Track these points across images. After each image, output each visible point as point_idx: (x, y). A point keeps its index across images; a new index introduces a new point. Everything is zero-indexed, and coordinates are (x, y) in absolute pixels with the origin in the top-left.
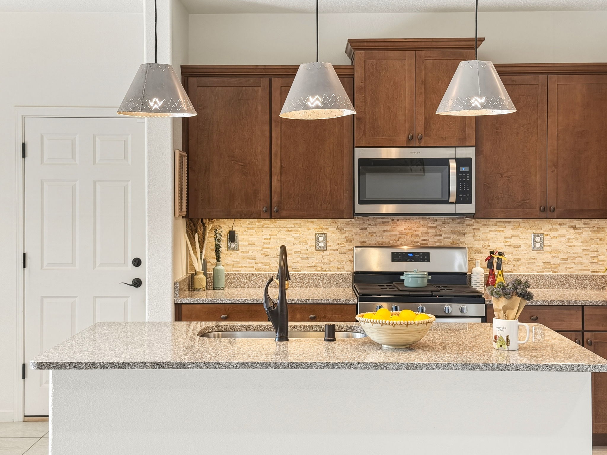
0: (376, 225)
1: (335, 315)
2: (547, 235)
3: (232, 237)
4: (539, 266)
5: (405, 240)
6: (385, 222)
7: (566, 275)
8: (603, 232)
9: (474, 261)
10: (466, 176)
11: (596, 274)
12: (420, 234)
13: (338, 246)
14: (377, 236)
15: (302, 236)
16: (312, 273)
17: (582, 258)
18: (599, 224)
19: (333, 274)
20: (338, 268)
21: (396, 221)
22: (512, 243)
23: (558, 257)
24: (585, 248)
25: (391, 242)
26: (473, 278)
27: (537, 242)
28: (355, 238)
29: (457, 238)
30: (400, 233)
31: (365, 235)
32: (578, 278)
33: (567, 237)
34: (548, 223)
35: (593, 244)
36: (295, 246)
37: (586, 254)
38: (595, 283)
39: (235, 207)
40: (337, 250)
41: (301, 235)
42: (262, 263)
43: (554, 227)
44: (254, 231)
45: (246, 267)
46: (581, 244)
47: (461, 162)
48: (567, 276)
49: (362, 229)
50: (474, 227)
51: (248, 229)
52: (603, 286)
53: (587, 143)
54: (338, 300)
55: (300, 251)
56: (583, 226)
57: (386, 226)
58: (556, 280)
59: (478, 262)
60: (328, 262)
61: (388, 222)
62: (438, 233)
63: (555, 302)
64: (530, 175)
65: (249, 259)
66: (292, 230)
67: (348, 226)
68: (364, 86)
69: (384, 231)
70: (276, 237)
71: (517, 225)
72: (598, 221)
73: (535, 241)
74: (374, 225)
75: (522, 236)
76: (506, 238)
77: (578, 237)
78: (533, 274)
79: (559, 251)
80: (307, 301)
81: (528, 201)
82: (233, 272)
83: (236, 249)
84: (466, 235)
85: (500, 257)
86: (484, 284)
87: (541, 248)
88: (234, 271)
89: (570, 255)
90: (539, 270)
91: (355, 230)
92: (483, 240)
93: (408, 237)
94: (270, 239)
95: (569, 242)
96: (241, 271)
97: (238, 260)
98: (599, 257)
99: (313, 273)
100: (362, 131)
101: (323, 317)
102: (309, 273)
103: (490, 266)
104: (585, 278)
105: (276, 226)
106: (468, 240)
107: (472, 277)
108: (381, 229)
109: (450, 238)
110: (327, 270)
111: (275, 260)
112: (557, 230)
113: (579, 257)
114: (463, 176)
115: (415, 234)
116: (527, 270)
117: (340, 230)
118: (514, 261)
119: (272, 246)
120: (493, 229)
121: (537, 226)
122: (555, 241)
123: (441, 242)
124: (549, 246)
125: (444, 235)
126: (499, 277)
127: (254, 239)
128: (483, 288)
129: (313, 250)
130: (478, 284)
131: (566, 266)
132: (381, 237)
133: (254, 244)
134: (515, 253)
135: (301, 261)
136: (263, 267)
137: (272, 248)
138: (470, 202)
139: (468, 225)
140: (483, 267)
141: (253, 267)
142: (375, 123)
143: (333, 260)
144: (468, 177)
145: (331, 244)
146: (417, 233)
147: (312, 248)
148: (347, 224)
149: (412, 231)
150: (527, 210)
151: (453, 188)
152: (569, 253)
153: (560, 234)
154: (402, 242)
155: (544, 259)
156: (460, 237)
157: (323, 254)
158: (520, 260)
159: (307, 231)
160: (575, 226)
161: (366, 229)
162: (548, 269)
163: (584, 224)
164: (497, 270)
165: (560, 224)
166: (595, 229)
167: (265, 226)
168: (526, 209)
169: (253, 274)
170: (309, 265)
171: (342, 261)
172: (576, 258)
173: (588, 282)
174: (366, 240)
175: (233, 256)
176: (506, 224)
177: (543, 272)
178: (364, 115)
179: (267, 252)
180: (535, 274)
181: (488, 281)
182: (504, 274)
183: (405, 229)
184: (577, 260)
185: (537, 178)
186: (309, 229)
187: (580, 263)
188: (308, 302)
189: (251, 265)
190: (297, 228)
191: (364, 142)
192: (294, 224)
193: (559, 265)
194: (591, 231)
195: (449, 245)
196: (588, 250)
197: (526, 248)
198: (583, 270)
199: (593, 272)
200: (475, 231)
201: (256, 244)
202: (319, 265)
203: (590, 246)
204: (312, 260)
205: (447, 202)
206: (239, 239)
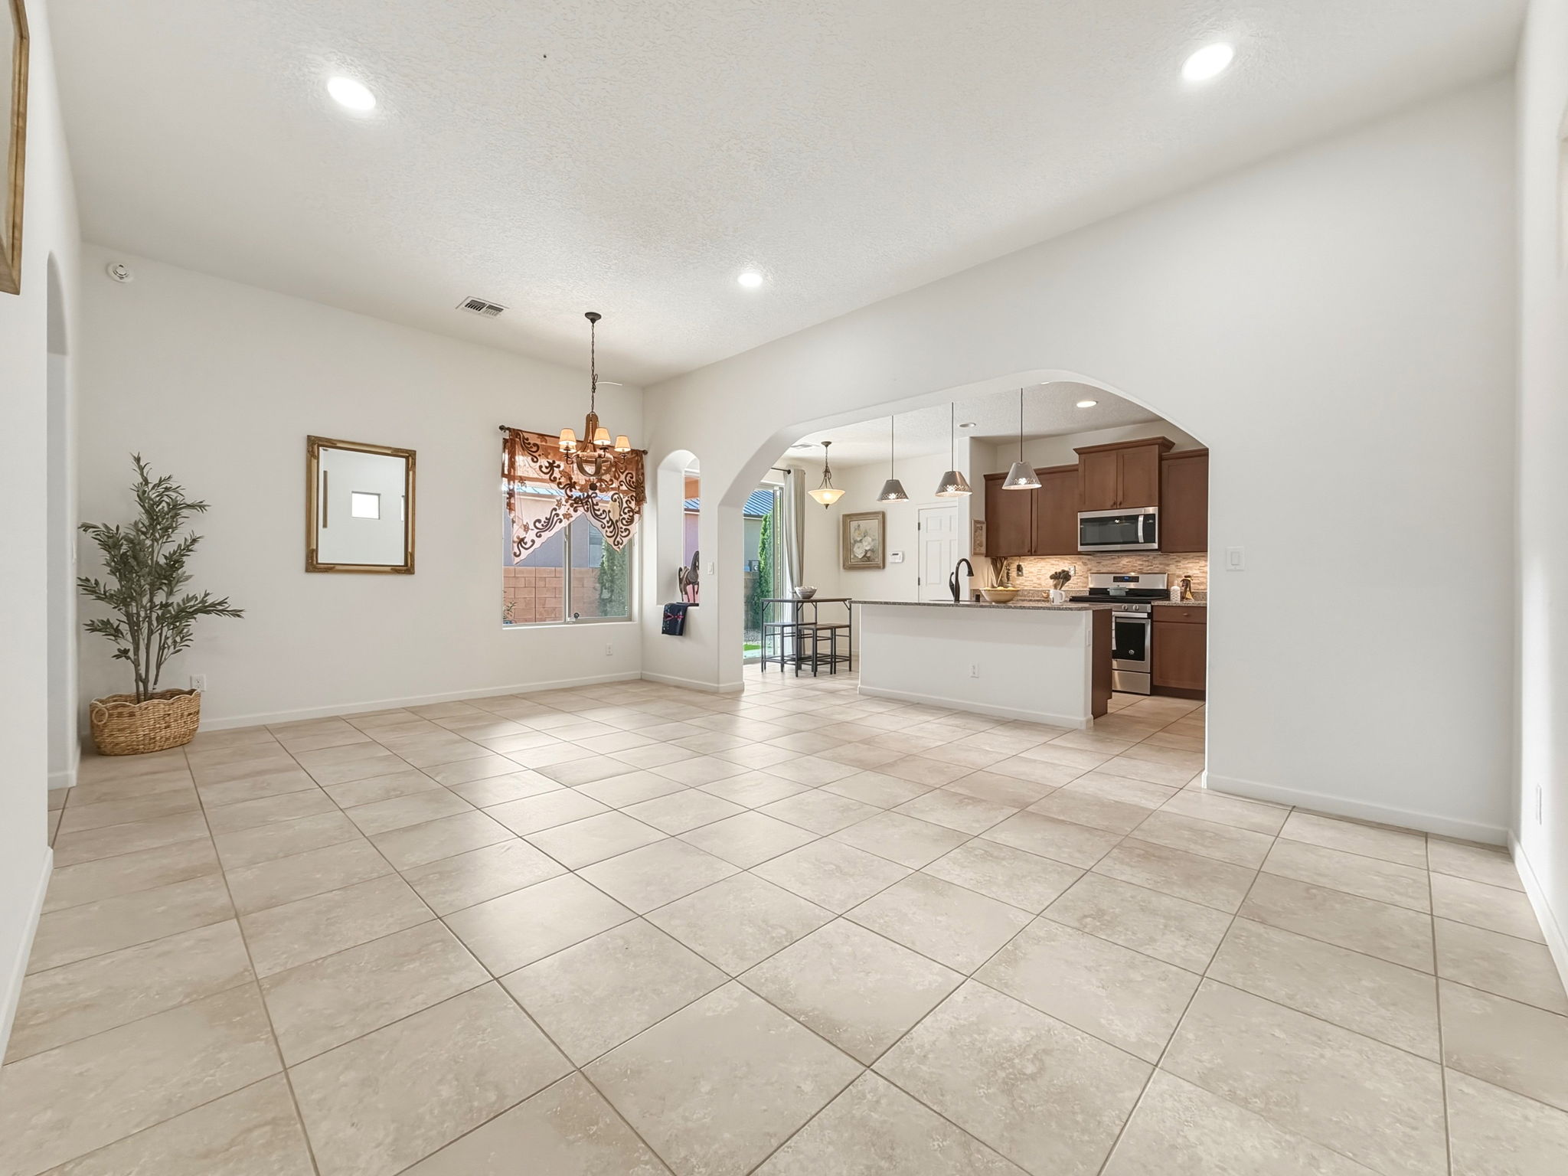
0: (1105, 562)
3: (1019, 568)
5: (1128, 569)
9: (1173, 582)
12: (1137, 565)
13: (1083, 573)
14: (1108, 568)
19: (1079, 590)
20: (1082, 587)
21: (1120, 557)
22: (1204, 571)
25: (1113, 571)
26: (1171, 593)
28: (1094, 568)
29: (1164, 568)
30: (1124, 565)
31: (1100, 567)
40: (1082, 576)
41: (1060, 567)
42: (1036, 583)
44: (1033, 564)
45: (1028, 586)
47: (1147, 517)
50: (1177, 560)
51: (1029, 565)
57: (1114, 561)
59: (1176, 583)
60: (1077, 583)
61: (1116, 558)
65: (1030, 581)
66: (1055, 564)
67: (1089, 561)
68: (1084, 473)
69: (1111, 565)
70: (1045, 568)
76: (1201, 567)
83: (1022, 575)
84: (1170, 565)
92: (1181, 568)
94: (1041, 570)
100: (1083, 502)
103: (1185, 584)
105: (1045, 562)
106: (1171, 568)
108: (1110, 563)
110: (1076, 588)
114: (1148, 526)
115: (1134, 565)
117: (1085, 564)
119: (1042, 573)
120: (1191, 561)
123: (1149, 570)
125: (1151, 566)
127: (1032, 570)
132: (1110, 568)
136: (1037, 586)
137: (1043, 575)
138: (1154, 542)
139: (1172, 559)
141: (1032, 586)
142: (1092, 497)
143: (1079, 582)
144: (1152, 526)
145: (1079, 572)
149: (1132, 564)
151: (1140, 533)
154: (1125, 571)
159: (1063, 565)
161: (1096, 564)
167: (1038, 562)
169: (1030, 590)
171: (1085, 582)
174: (1098, 570)
175: (1019, 580)
179: (1040, 577)
186: (1064, 563)
189: (1030, 585)
190: (1057, 562)
191: (1084, 508)
192: (1055, 560)
195: (1155, 571)
200: (1176, 563)
201: (1033, 573)
202: (1071, 585)
205: (1138, 542)
206: (1024, 569)
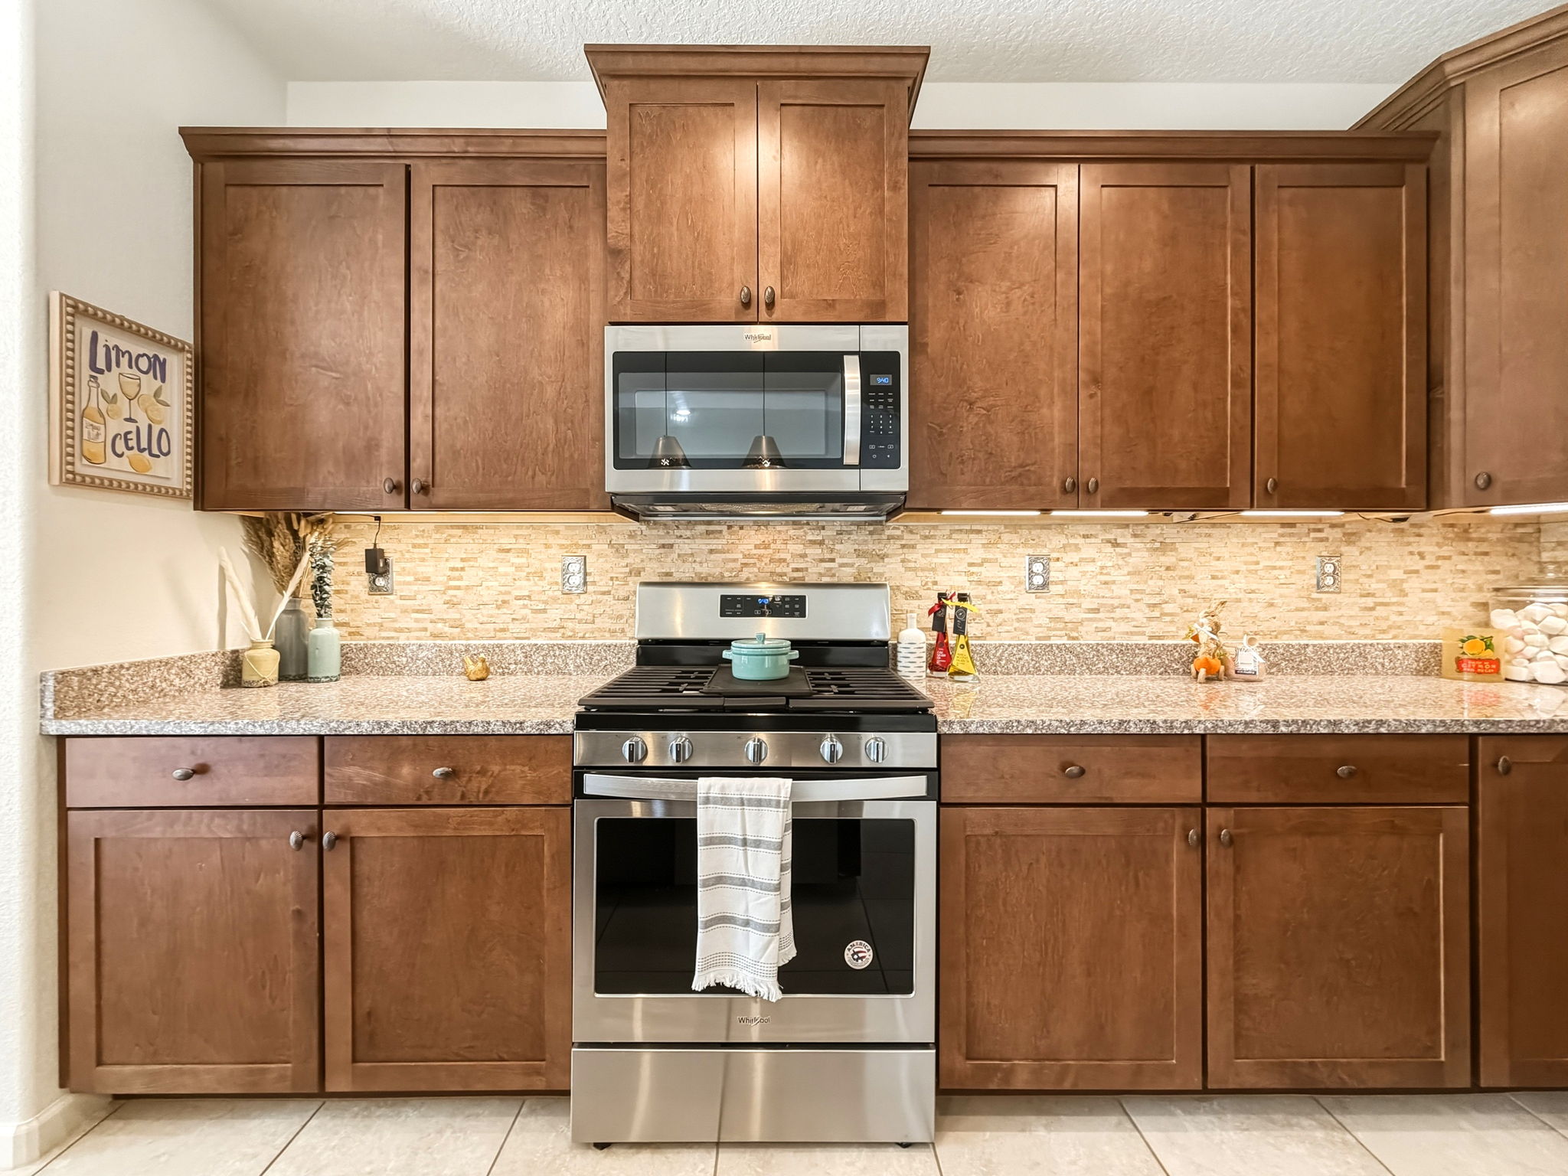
0: (693, 537)
1: (513, 767)
2: (1058, 559)
3: (375, 563)
4: (1040, 626)
5: (756, 570)
6: (713, 532)
7: (1098, 644)
8: (1173, 553)
9: (903, 616)
10: (886, 397)
11: (1160, 642)
12: (788, 557)
13: (611, 583)
14: (695, 561)
15: (533, 561)
16: (551, 642)
17: (1128, 607)
18: (1165, 536)
19: (598, 646)
20: (613, 632)
21: (736, 528)
22: (982, 576)
23: (1080, 607)
24: (1136, 587)
25: (726, 574)
26: (902, 653)
27: (1037, 574)
28: (649, 566)
29: (869, 566)
30: (745, 556)
31: (669, 560)
32: (1124, 650)
33: (1099, 564)
34: (1059, 533)
35: (1152, 578)
36: (518, 583)
37: (1137, 601)
38: (1158, 660)
39: (321, 481)
40: (608, 593)
41: (531, 560)
42: (444, 621)
43: (1072, 541)
44: (428, 550)
45: (409, 630)
46: (1128, 578)
47: (876, 363)
48: (1099, 647)
49: (663, 546)
50: (903, 542)
51: (414, 546)
52: (1176, 667)
53: (1172, 328)
54: (518, 725)
55: (527, 594)
56: (1132, 540)
57: (715, 541)
58: (1077, 656)
59: (912, 618)
60: (590, 618)
61: (721, 532)
62: (828, 556)
63: (1131, 724)
64: (1038, 404)
65: (417, 611)
66: (510, 549)
67: (632, 541)
68: (628, 169)
69: (711, 551)
70: (476, 564)
71: (993, 537)
72: (1163, 530)
73: (1031, 571)
74: (688, 538)
75: (1005, 562)
76: (971, 565)
77: (1121, 562)
78: (1028, 642)
79: (1082, 592)
80: (429, 728)
81: (1032, 468)
82: (377, 642)
83: (389, 590)
84: (886, 560)
85: (962, 604)
86: (924, 665)
87: (1045, 585)
88: (383, 638)
89: (1104, 601)
90: (1040, 635)
91: (651, 550)
92: (923, 570)
93: (763, 564)
94: (462, 569)
95: (1101, 573)
96: (398, 638)
97: (393, 615)
98: (1163, 606)
99: (555, 642)
100: (625, 282)
101: (478, 773)
102: (544, 642)
103: (939, 625)
104: (1137, 651)
105: (476, 541)
106: (891, 570)
107: (899, 649)
108: (703, 547)
109: (852, 565)
110: (587, 635)
111: (474, 615)
112: (1077, 548)
113: (1123, 606)
114: (877, 397)
115: (776, 557)
116: (1015, 634)
117: (618, 549)
118: (988, 615)
119: (467, 583)
120: (944, 547)
121: (1037, 540)
122: (1074, 572)
123: (834, 575)
124: (1062, 582)
125: (839, 560)
126: (959, 651)
127: (426, 569)
128: (924, 675)
129: (556, 593)
130: (912, 667)
131: (1095, 625)
132: (705, 565)
133: (428, 579)
134: (989, 597)
135: (530, 616)
136: (447, 629)
137: (468, 588)
138: (896, 465)
139: (889, 538)
140: (922, 629)
141: (425, 629)
142: (657, 265)
143: (600, 614)
144: (890, 400)
145: (597, 579)
146: (783, 556)
147: (555, 587)
148: (631, 536)
149: (771, 551)
150: (1032, 489)
151: (853, 435)
152: (1103, 597)
153: (1084, 556)
154: (750, 575)
155: (1050, 610)
156: (873, 565)
157: (577, 601)
158: (1001, 612)
159: (543, 550)
160: (1116, 540)
161: (671, 546)
162: (1059, 633)
163: (1135, 536)
164: (956, 635)
165: (1085, 536)
166: (1157, 545)
167: (452, 540)
168: (1030, 486)
169: (420, 646)
170: (546, 626)
171: (620, 617)
172: (1118, 607)
173: (1144, 660)
174: (673, 570)
175: (382, 606)
176: (971, 536)
177: (1049, 638)
178: (629, 243)
179: (455, 596)
180: (1033, 643)
181: (934, 659)
182: (970, 642)
183: (756, 547)
184: (1118, 613)
185: (1054, 414)
186: (547, 546)
187: (1125, 619)
188: (429, 731)
189: (421, 625)
190: (521, 544)
191: (628, 311)
192: (516, 537)
193: (1081, 623)
194: (1148, 550)
195: (851, 580)
196: (1142, 592)
197: (1013, 587)
198: (1131, 633)
199: (1151, 638)
200: (905, 550)
201: (433, 579)
202: (569, 625)
203: (1146, 582)
204: (555, 614)
205: (838, 464)
206: (395, 568)
